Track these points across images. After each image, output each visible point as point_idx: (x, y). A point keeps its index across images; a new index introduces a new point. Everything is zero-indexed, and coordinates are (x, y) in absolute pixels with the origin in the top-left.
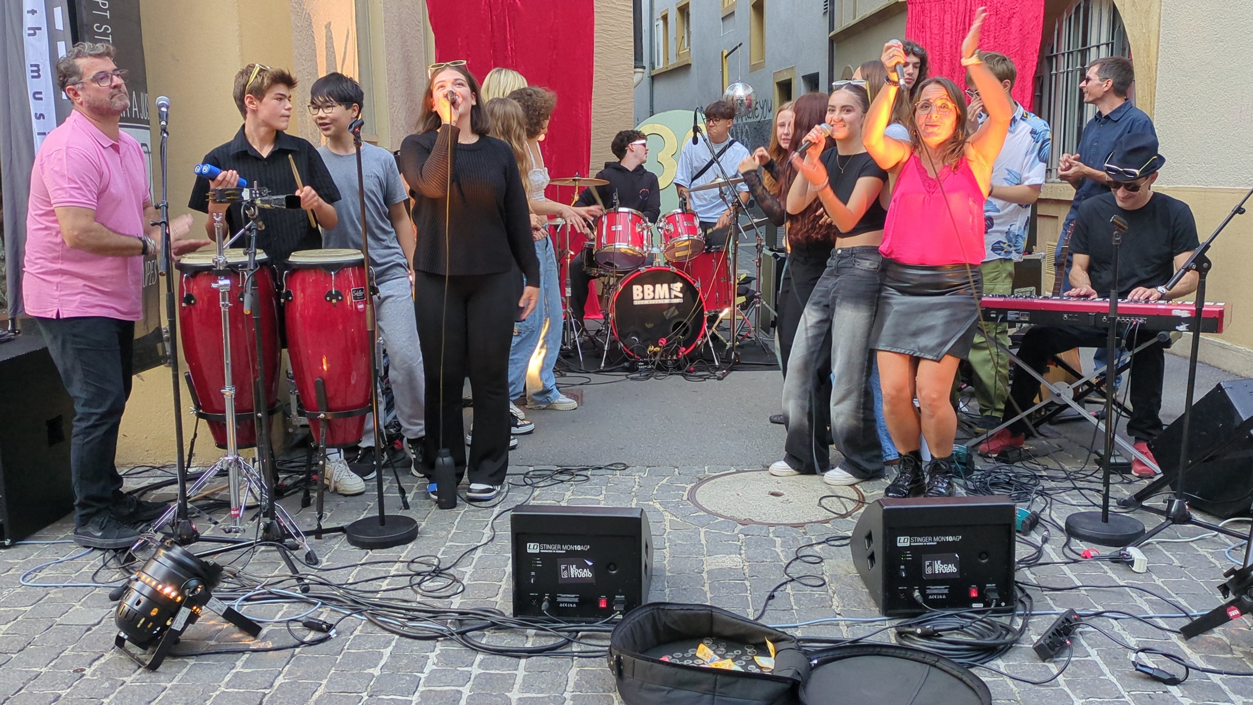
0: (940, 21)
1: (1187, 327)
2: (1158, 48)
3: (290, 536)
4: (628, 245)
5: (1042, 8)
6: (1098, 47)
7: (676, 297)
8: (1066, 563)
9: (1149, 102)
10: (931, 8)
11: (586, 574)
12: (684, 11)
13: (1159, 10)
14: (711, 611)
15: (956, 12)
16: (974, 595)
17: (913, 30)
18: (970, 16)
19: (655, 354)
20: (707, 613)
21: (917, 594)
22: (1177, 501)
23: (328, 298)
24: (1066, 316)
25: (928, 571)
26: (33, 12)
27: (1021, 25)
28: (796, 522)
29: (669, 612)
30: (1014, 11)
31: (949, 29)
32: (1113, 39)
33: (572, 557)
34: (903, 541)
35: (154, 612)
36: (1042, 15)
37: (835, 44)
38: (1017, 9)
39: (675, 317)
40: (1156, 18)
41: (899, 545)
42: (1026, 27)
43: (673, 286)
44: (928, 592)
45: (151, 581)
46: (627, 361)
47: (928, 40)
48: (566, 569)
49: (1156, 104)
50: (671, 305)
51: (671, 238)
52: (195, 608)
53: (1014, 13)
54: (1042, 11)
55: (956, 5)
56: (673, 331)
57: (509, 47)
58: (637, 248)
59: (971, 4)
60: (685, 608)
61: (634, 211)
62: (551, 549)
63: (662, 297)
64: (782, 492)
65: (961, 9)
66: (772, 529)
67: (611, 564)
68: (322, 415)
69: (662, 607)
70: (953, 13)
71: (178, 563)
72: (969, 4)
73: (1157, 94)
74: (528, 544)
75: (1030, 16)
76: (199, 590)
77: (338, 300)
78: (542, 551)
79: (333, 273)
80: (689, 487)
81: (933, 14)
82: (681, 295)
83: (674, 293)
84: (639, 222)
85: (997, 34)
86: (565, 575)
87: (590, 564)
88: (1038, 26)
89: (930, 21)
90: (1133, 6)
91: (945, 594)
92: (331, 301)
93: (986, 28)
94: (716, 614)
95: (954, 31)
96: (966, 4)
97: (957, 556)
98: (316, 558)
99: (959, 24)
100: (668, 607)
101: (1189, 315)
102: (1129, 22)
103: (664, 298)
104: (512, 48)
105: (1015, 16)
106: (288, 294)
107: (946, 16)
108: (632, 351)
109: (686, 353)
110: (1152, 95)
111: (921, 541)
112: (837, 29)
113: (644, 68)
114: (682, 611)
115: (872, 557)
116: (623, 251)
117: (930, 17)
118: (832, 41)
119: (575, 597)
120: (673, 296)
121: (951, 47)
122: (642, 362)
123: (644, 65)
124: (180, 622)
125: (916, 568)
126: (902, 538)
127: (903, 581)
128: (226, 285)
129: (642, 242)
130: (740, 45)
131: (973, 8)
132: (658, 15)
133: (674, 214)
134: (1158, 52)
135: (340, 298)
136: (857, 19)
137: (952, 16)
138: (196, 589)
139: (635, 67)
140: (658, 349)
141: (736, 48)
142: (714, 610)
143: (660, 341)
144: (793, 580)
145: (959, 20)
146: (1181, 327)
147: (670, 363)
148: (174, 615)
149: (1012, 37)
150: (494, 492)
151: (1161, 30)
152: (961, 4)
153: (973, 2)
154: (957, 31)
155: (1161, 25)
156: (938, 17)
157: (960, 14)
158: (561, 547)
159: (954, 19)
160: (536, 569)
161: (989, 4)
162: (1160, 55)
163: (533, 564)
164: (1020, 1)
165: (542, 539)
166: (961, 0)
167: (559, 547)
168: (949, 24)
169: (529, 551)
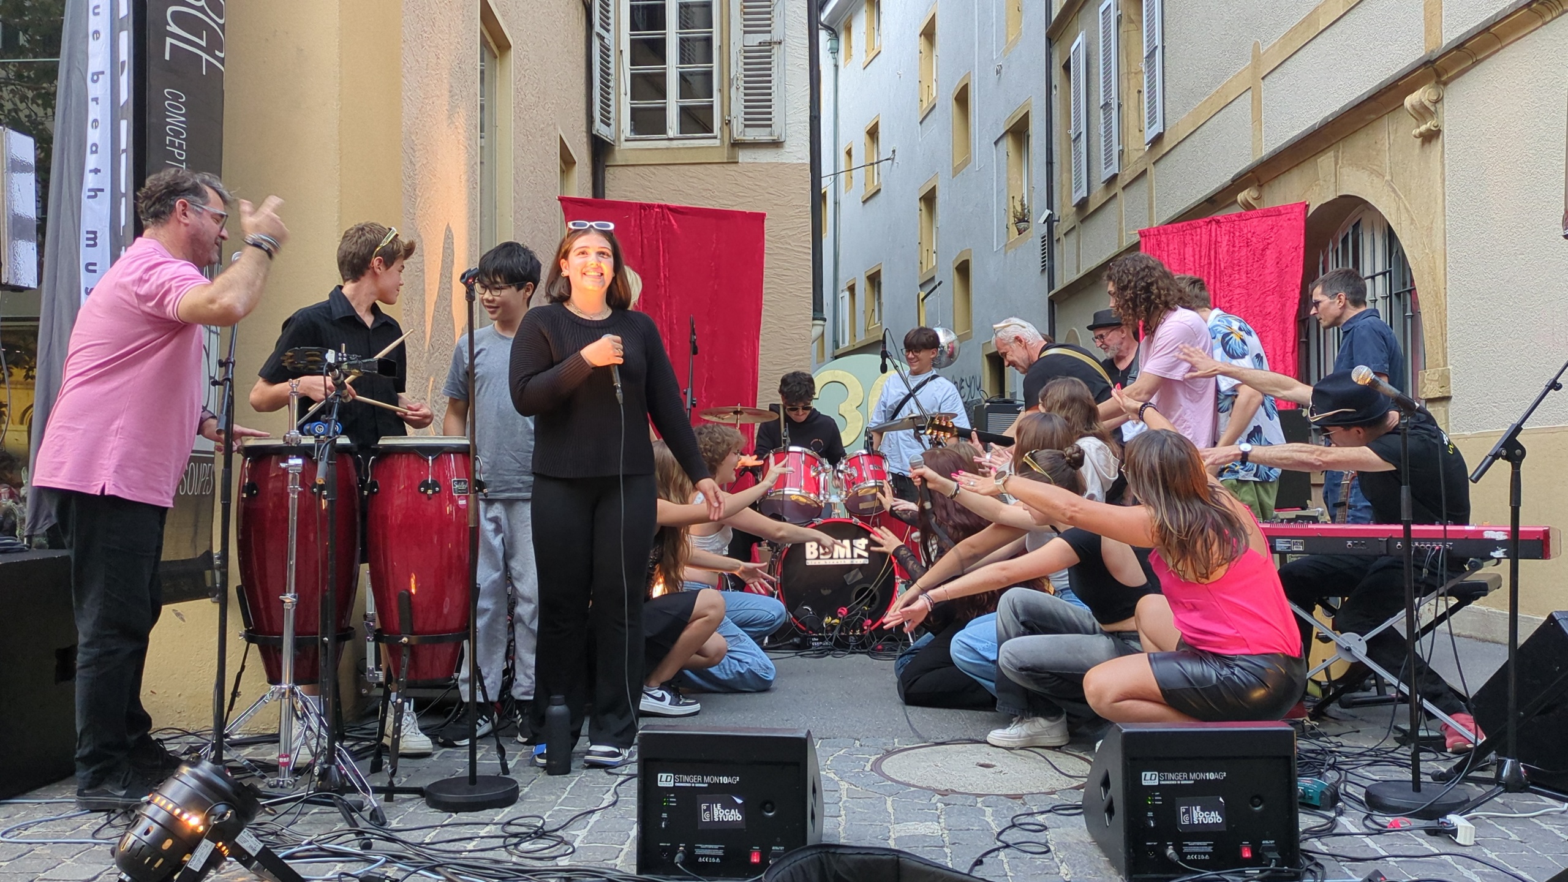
0: (1180, 255)
1: (1505, 553)
2: (1445, 269)
3: (353, 790)
4: (800, 491)
5: (1302, 237)
6: (1373, 278)
7: (860, 556)
8: (1368, 835)
9: (1439, 333)
10: (1168, 240)
11: (735, 816)
12: (874, 280)
13: (1443, 226)
14: (898, 857)
15: (1198, 244)
16: (1247, 854)
18: (1215, 248)
19: (832, 627)
20: (892, 860)
21: (1170, 851)
22: (1509, 761)
23: (422, 489)
24: (1349, 543)
25: (1185, 820)
26: (96, 171)
27: (1277, 257)
28: (1012, 792)
29: (843, 857)
30: (1269, 241)
31: (1192, 264)
32: (1390, 266)
33: (717, 793)
34: (1150, 779)
35: (168, 844)
36: (1302, 245)
37: (1056, 306)
38: (1272, 239)
39: (859, 582)
40: (1440, 235)
41: (1144, 783)
42: (1283, 260)
43: (857, 542)
44: (1186, 850)
45: (167, 804)
46: (797, 635)
48: (708, 809)
49: (1448, 336)
50: (851, 567)
51: (854, 484)
52: (220, 844)
53: (1269, 244)
54: (1303, 240)
55: (1198, 237)
56: (856, 599)
57: (662, 274)
58: (812, 495)
59: (1216, 235)
60: (863, 852)
61: (809, 452)
62: (689, 781)
63: (842, 556)
64: (993, 763)
65: (1205, 240)
66: (979, 800)
67: (766, 803)
68: (405, 639)
69: (832, 850)
70: (1195, 246)
71: (206, 783)
72: (1213, 234)
73: (1448, 322)
74: (659, 775)
75: (1288, 247)
76: (228, 815)
77: (434, 492)
78: (677, 784)
79: (430, 458)
80: (873, 758)
81: (1171, 247)
82: (866, 554)
83: (856, 551)
84: (815, 464)
85: (1249, 269)
86: (706, 817)
87: (739, 801)
88: (1298, 257)
89: (1168, 256)
90: (1412, 224)
91: (1208, 853)
92: (425, 492)
93: (1236, 262)
94: (903, 859)
95: (1197, 266)
96: (1210, 235)
97: (1221, 799)
98: (383, 817)
99: (1204, 259)
100: (839, 851)
101: (1506, 537)
102: (1408, 242)
103: (845, 558)
104: (665, 275)
105: (1269, 247)
106: (374, 484)
107: (1186, 249)
108: (803, 624)
109: (872, 628)
110: (1443, 326)
111: (1174, 779)
112: (1058, 287)
113: (825, 320)
114: (859, 857)
115: (1110, 810)
116: (794, 498)
117: (1168, 251)
118: (1052, 301)
119: (719, 848)
120: (855, 556)
122: (816, 637)
123: (825, 317)
124: (199, 860)
125: (1167, 814)
126: (1149, 774)
127: (1152, 834)
128: (296, 465)
129: (818, 488)
130: (939, 284)
131: (1219, 239)
132: (843, 285)
133: (858, 456)
134: (1445, 274)
135: (437, 489)
136: (1082, 273)
137: (1194, 249)
138: (224, 815)
139: (814, 319)
140: (837, 621)
142: (901, 855)
143: (840, 610)
144: (1008, 846)
145: (1203, 254)
146: (1497, 552)
147: (852, 639)
148: (191, 850)
149: (1267, 271)
150: (620, 759)
151: (1448, 249)
152: (1203, 235)
153: (1218, 232)
154: (1200, 266)
155: (1447, 242)
156: (1177, 251)
157: (1203, 247)
158: (703, 779)
159: (1197, 253)
160: (669, 810)
161: (1237, 234)
162: (1448, 278)
163: (666, 802)
164: (1275, 230)
165: (677, 767)
166: (1204, 230)
167: (699, 778)
168: (1192, 259)
169: (660, 784)
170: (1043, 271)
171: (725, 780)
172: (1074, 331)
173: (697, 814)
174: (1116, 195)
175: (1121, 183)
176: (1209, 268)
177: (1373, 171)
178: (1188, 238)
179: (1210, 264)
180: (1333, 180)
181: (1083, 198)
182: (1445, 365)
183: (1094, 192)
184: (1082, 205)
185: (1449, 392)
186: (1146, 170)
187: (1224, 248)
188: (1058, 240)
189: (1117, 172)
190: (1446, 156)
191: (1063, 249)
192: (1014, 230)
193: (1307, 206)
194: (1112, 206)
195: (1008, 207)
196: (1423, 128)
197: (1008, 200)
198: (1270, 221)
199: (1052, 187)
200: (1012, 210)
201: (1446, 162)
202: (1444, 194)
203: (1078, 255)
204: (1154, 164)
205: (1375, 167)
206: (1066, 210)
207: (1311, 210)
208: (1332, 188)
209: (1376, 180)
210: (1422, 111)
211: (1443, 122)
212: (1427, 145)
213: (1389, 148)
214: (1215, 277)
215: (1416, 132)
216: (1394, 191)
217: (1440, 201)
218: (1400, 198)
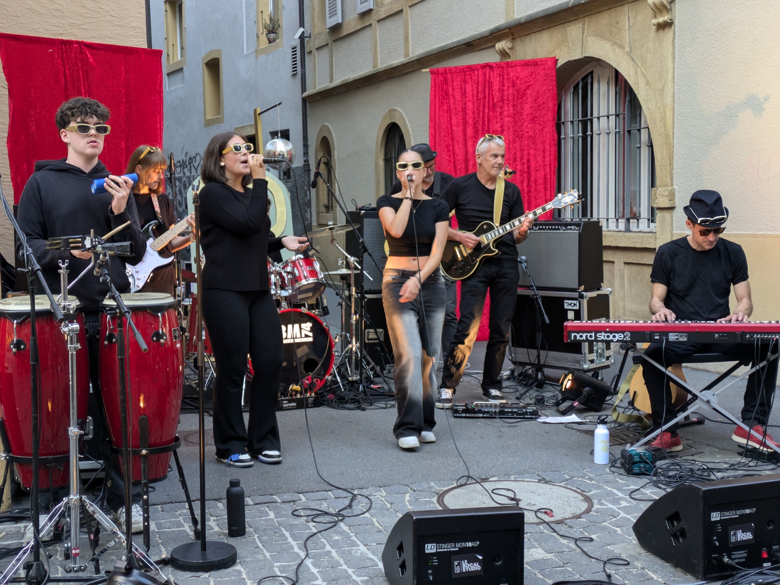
0: (461, 89)
2: (673, 120)
5: (555, 82)
6: (608, 117)
7: (307, 336)
9: (668, 164)
10: (452, 78)
11: (476, 567)
13: (672, 90)
15: (476, 82)
16: (765, 556)
17: (437, 97)
18: (489, 87)
19: (296, 392)
21: (726, 559)
25: (733, 540)
27: (535, 96)
30: (529, 84)
31: (471, 97)
32: (624, 111)
33: (464, 554)
36: (555, 88)
37: (307, 104)
38: (532, 83)
39: (306, 356)
40: (670, 96)
41: (712, 520)
42: (540, 98)
43: (303, 325)
44: (733, 557)
47: (451, 105)
48: (459, 564)
49: (674, 165)
53: (529, 86)
54: (555, 85)
55: (476, 77)
59: (489, 77)
62: (446, 548)
63: (294, 336)
65: (481, 79)
67: (496, 556)
70: (474, 84)
72: (487, 76)
74: (427, 546)
78: (438, 551)
81: (455, 84)
82: (311, 334)
83: (304, 332)
85: (515, 103)
86: (457, 570)
87: (481, 558)
88: (552, 97)
89: (453, 90)
90: (647, 85)
91: (745, 558)
93: (505, 98)
95: (475, 99)
96: (485, 76)
97: (752, 524)
99: (480, 93)
103: (295, 338)
105: (530, 88)
107: (467, 86)
110: (671, 159)
112: (311, 90)
117: (453, 86)
118: (304, 100)
120: (303, 336)
121: (474, 113)
122: (285, 400)
126: (716, 514)
127: (717, 550)
130: (279, 104)
131: (492, 80)
134: (673, 123)
137: (472, 86)
141: (276, 106)
145: (480, 90)
149: (528, 106)
151: (676, 106)
152: (480, 76)
153: (491, 75)
154: (478, 99)
155: (676, 101)
156: (459, 87)
157: (480, 85)
158: (455, 545)
159: (475, 89)
160: (433, 568)
161: (506, 77)
162: (675, 125)
163: (431, 563)
164: (533, 76)
165: (438, 539)
166: (480, 73)
167: (453, 545)
168: (471, 93)
169: (427, 551)
170: (294, 75)
171: (470, 544)
172: (327, 126)
173: (451, 568)
174: (371, 25)
175: (374, 17)
176: (484, 101)
177: (615, 43)
178: (467, 76)
179: (484, 98)
180: (580, 44)
181: (339, 23)
182: (672, 185)
183: (347, 19)
184: (336, 29)
185: (675, 204)
186: (401, 11)
187: (496, 87)
188: (310, 52)
189: (372, 8)
190: (676, 41)
191: (315, 60)
192: (264, 38)
193: (557, 60)
194: (367, 33)
195: (258, 18)
196: (661, 20)
197: (257, 13)
198: (529, 70)
199: (303, 8)
200: (261, 22)
201: (676, 45)
202: (674, 67)
203: (331, 68)
204: (410, 7)
205: (616, 40)
206: (317, 30)
207: (560, 64)
208: (579, 50)
209: (618, 50)
210: (661, 7)
211: (675, 16)
212: (661, 31)
213: (629, 29)
214: (489, 108)
215: (655, 21)
216: (633, 60)
217: (671, 72)
218: (637, 66)
